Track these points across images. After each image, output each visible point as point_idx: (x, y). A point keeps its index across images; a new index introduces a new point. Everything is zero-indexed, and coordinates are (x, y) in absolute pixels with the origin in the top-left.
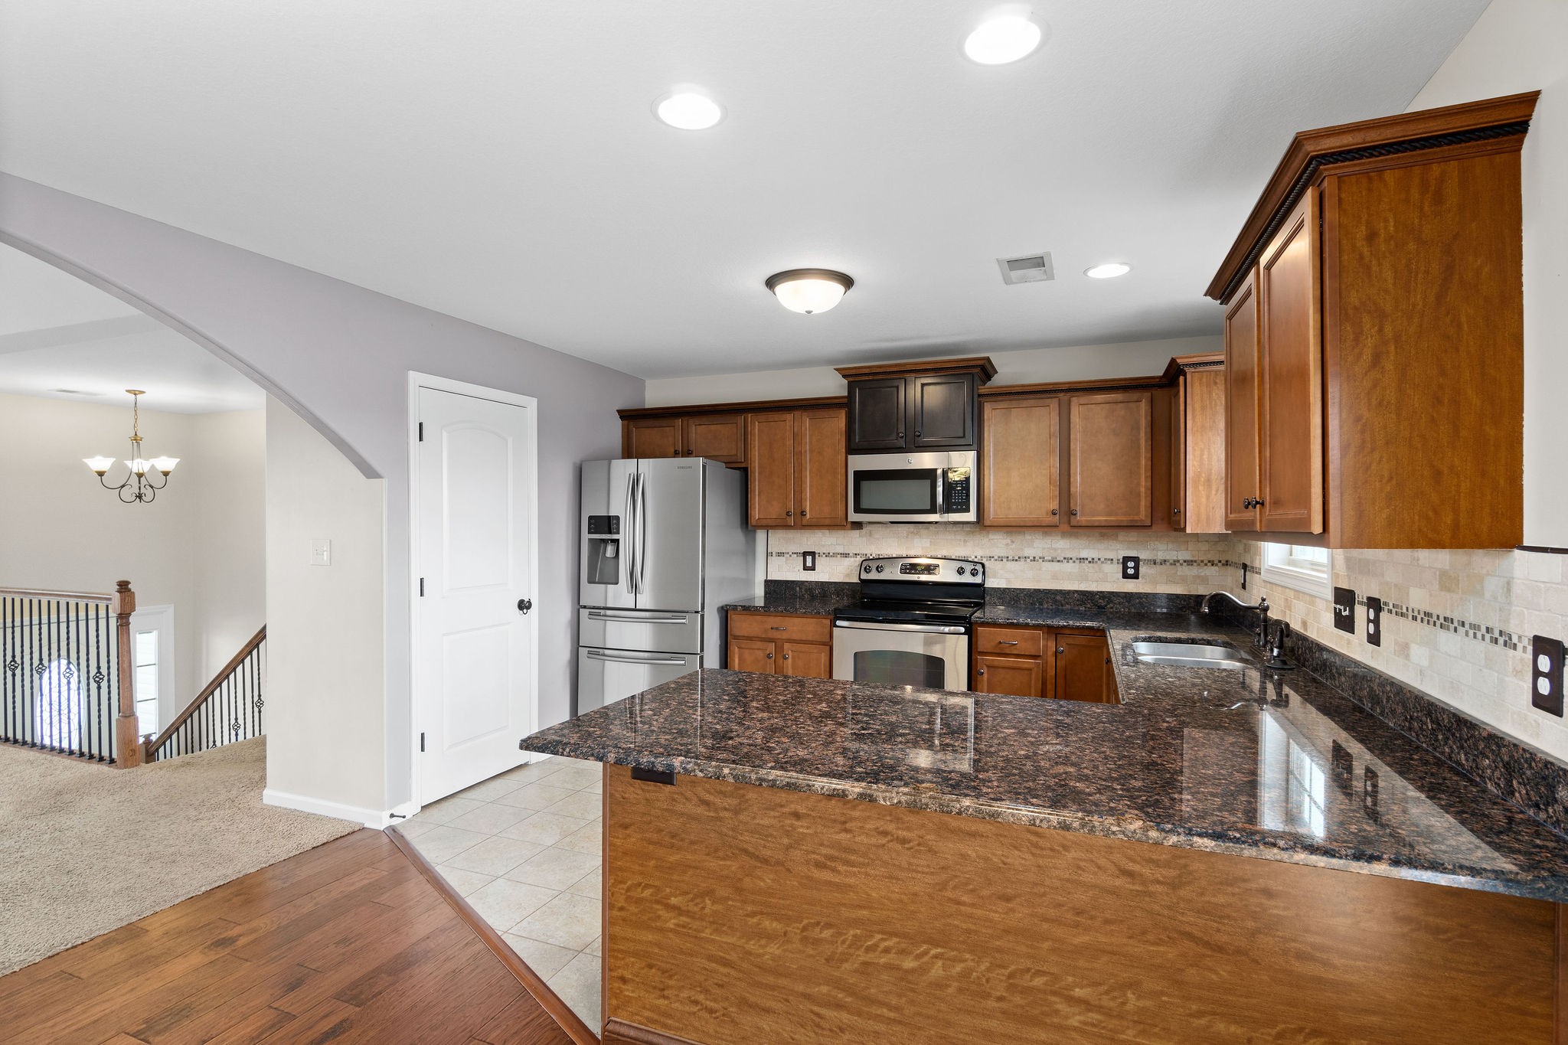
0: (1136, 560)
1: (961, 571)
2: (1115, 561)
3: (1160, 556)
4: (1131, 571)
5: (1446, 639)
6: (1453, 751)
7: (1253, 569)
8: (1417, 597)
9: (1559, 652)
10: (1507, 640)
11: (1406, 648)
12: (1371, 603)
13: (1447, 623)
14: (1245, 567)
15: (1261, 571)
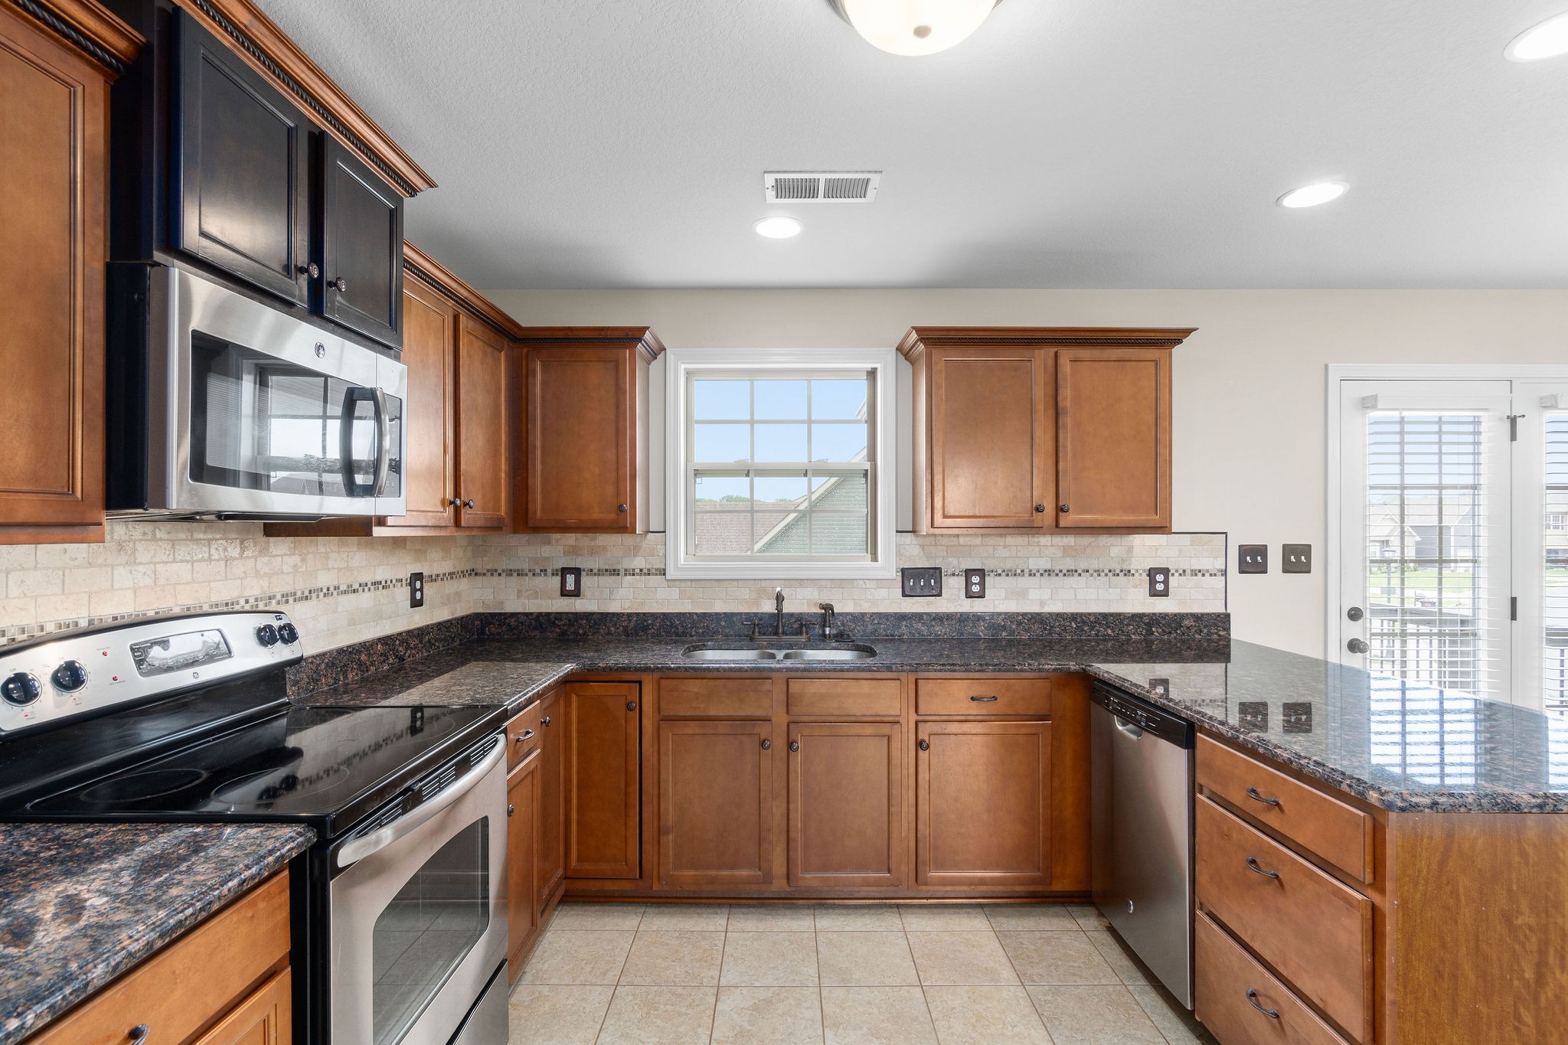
0: (420, 578)
2: (404, 582)
3: (435, 572)
4: (418, 596)
5: (1073, 581)
6: (1098, 631)
7: (615, 572)
8: (1035, 563)
9: (1166, 572)
10: (1128, 573)
11: (1022, 594)
12: (969, 573)
13: (1071, 572)
14: (577, 572)
15: (663, 572)
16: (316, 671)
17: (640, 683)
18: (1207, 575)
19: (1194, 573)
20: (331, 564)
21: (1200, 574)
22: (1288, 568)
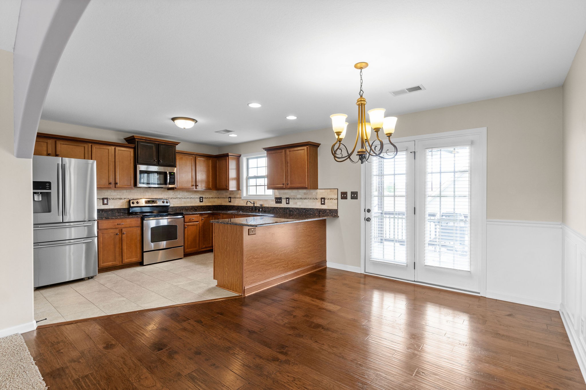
0: (202, 197)
1: (163, 202)
2: (198, 198)
3: (207, 197)
4: (201, 200)
5: (305, 201)
6: (309, 212)
7: (235, 198)
8: (299, 196)
9: (324, 199)
10: (317, 199)
11: (296, 203)
12: (287, 198)
13: (305, 198)
14: (230, 198)
15: (241, 198)
16: (176, 208)
17: (220, 215)
18: (333, 199)
19: (331, 199)
20: (180, 194)
21: (332, 199)
22: (352, 198)
